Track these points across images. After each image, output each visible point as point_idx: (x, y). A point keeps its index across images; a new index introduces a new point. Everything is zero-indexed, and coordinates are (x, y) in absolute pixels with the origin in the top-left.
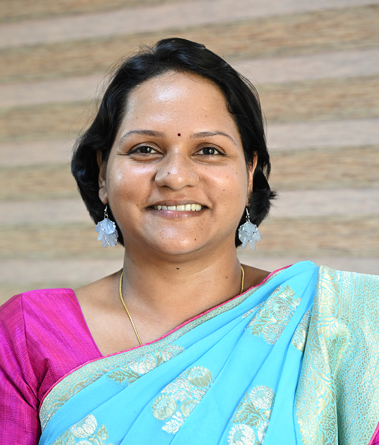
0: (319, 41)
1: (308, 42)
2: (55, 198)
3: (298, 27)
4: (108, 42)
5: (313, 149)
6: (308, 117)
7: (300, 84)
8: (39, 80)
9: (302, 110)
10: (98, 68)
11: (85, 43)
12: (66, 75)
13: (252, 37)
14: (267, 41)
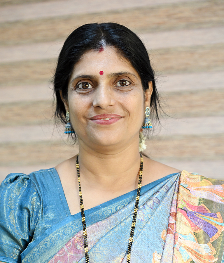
0: (215, 19)
1: (207, 19)
2: (28, 124)
3: (200, 9)
4: (67, 19)
5: (211, 90)
6: (208, 69)
7: (202, 47)
8: (17, 44)
9: (204, 64)
10: (59, 36)
11: (51, 20)
12: (37, 42)
13: (169, 16)
14: (179, 18)
